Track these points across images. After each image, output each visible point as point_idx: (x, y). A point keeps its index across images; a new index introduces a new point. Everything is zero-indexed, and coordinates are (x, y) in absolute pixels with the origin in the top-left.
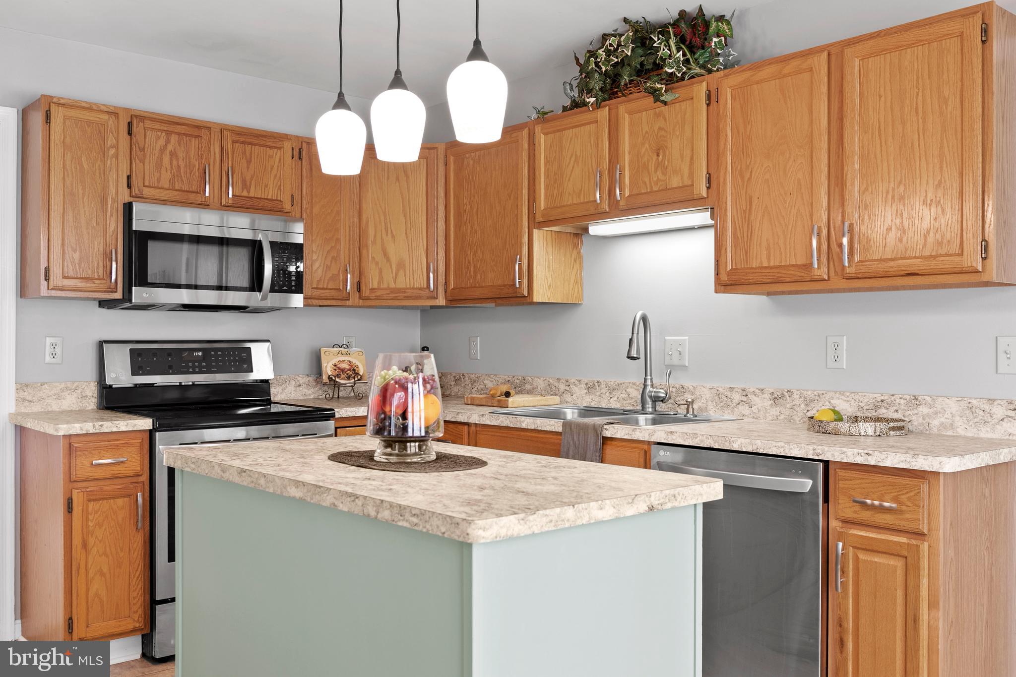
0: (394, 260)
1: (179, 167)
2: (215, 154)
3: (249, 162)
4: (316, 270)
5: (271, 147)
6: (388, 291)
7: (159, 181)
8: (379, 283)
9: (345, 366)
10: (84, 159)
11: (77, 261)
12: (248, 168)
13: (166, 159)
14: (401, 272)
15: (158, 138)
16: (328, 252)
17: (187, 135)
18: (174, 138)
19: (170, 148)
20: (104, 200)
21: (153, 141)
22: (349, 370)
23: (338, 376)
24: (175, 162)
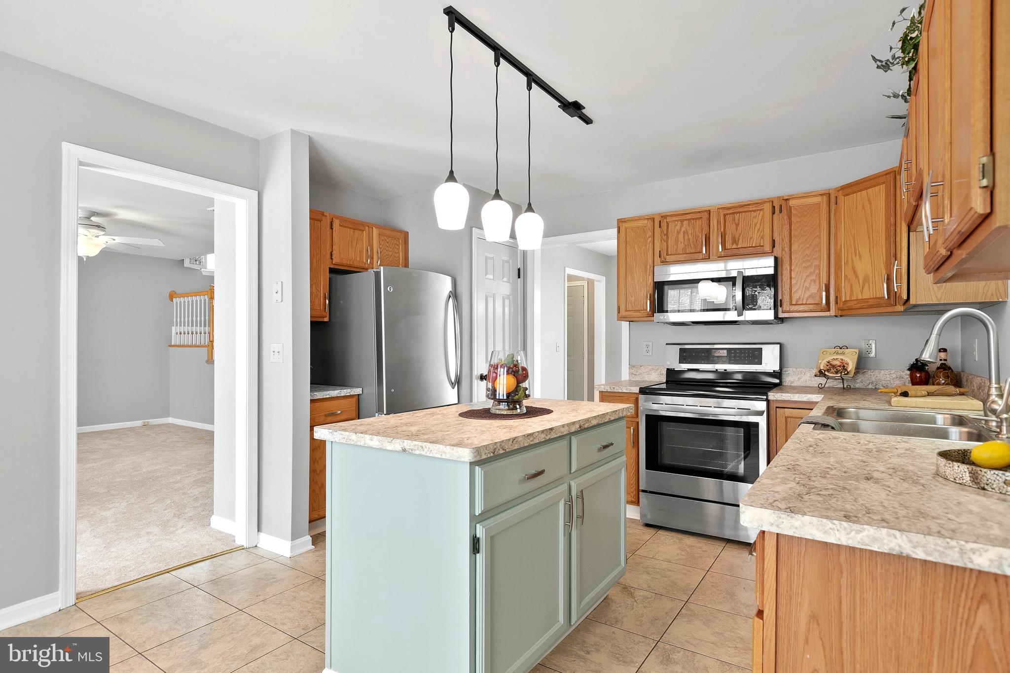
0: (861, 276)
1: (689, 239)
2: (714, 225)
3: (737, 225)
4: (796, 291)
5: (754, 211)
6: (856, 302)
7: (676, 250)
8: (850, 296)
9: (837, 363)
10: (636, 247)
11: (633, 302)
12: (737, 229)
13: (681, 237)
14: (866, 286)
15: (676, 226)
16: (807, 276)
17: (693, 219)
18: (686, 223)
19: (683, 229)
20: (646, 267)
21: (674, 228)
22: (840, 366)
23: (828, 371)
24: (686, 237)
